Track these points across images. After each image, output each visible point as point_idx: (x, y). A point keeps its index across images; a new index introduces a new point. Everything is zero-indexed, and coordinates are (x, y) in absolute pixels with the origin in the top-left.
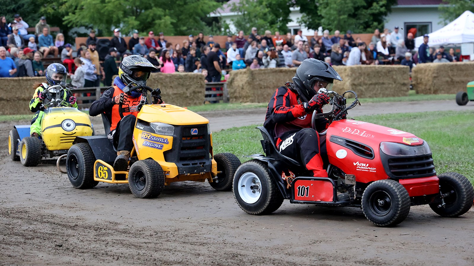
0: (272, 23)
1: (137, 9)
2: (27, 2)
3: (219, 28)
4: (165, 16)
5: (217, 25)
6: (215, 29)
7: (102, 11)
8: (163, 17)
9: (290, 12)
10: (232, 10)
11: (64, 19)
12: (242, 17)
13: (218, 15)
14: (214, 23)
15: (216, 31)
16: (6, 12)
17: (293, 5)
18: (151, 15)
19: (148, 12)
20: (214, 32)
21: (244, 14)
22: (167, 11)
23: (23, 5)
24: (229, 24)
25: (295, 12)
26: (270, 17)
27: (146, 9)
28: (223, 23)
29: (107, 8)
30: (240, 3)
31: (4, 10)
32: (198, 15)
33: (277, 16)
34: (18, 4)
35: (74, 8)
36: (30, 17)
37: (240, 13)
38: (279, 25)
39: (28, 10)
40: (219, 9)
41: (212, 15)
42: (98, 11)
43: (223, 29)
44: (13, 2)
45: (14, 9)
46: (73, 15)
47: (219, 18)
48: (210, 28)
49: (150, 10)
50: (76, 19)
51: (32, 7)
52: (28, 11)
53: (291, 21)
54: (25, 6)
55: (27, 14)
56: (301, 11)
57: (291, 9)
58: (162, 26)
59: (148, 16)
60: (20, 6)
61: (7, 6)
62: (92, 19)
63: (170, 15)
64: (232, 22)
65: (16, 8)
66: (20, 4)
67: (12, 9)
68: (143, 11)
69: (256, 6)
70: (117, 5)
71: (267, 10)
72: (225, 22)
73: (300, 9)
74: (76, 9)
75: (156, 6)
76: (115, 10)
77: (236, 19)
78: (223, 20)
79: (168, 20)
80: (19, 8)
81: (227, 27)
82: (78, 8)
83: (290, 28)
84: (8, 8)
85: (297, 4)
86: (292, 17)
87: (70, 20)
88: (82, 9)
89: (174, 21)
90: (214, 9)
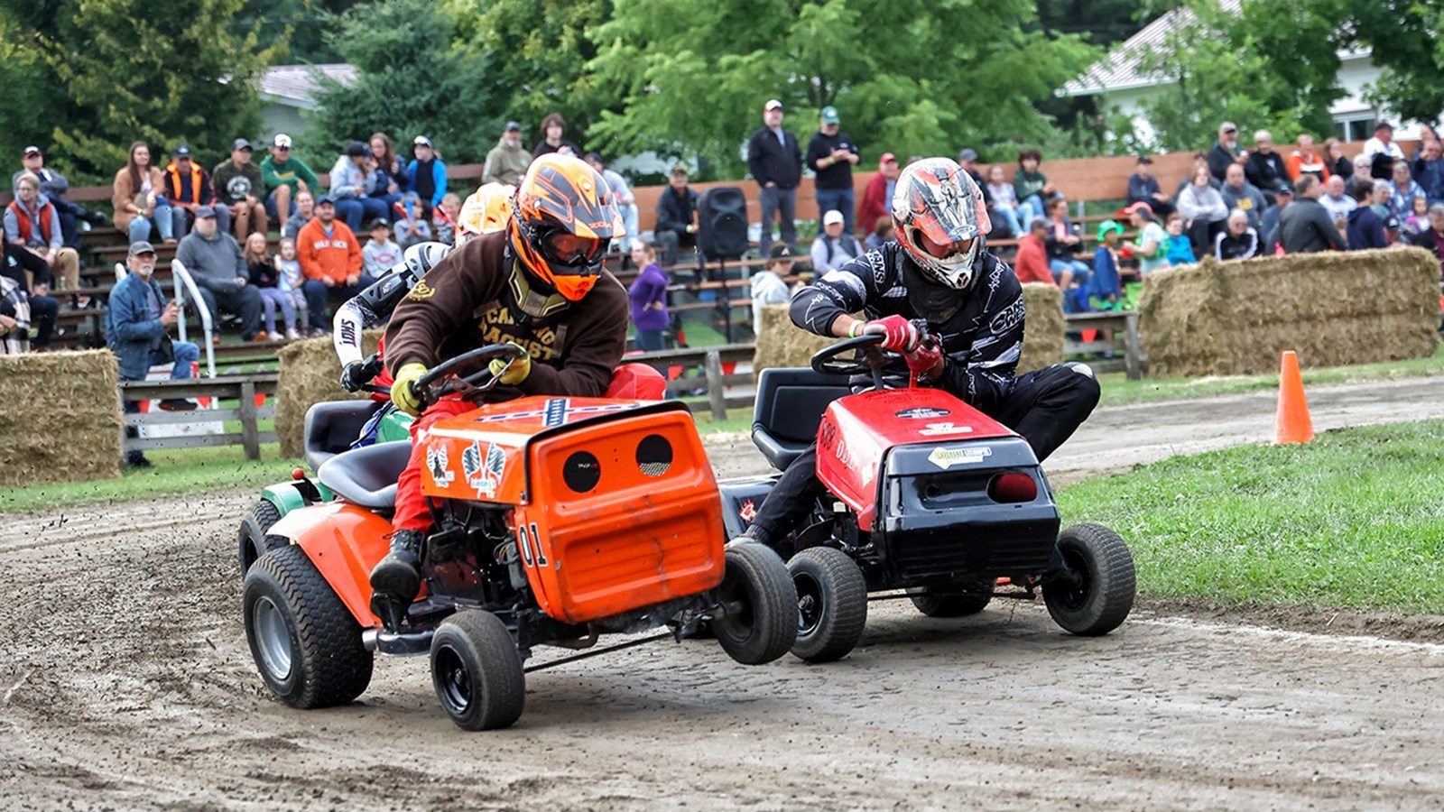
0: (1278, 105)
1: (823, 84)
2: (468, 81)
3: (1099, 132)
4: (918, 100)
5: (1091, 121)
6: (1084, 135)
7: (711, 99)
8: (913, 106)
9: (1338, 64)
10: (1139, 70)
11: (587, 133)
12: (1178, 89)
13: (1093, 88)
14: (1080, 114)
15: (1088, 144)
16: (404, 118)
17: (1348, 40)
18: (873, 99)
19: (860, 91)
20: (1082, 147)
21: (1182, 79)
22: (925, 83)
23: (457, 90)
24: (1134, 116)
25: (1356, 64)
26: (1269, 85)
27: (856, 79)
28: (1110, 114)
29: (724, 86)
30: (1167, 44)
31: (396, 110)
32: (1027, 90)
33: (1295, 82)
34: (441, 90)
35: (619, 90)
36: (480, 128)
37: (1167, 79)
38: (1303, 108)
39: (474, 106)
40: (1095, 68)
41: (1073, 89)
42: (698, 96)
43: (1110, 136)
44: (425, 84)
45: (427, 106)
46: (617, 118)
47: (1095, 99)
48: (1069, 134)
49: (869, 85)
50: (628, 127)
51: (484, 96)
52: (472, 111)
53: (1342, 94)
54: (464, 95)
55: (470, 121)
56: (1378, 59)
57: (1343, 54)
58: (909, 134)
59: (861, 104)
60: (448, 95)
61: (404, 98)
62: (681, 125)
63: (936, 99)
64: (1141, 110)
65: (434, 102)
66: (447, 89)
67: (421, 106)
68: (844, 90)
69: (1220, 52)
70: (757, 77)
71: (1258, 62)
72: (1116, 110)
73: (1373, 54)
74: (625, 94)
75: (888, 67)
76: (752, 91)
77: (1153, 100)
78: (1112, 103)
79: (928, 112)
80: (443, 100)
81: (1126, 128)
82: (633, 90)
83: (1339, 119)
84: (410, 104)
85: (1362, 35)
86: (1346, 81)
87: (607, 134)
88: (643, 93)
89: (951, 116)
90: (1077, 69)
